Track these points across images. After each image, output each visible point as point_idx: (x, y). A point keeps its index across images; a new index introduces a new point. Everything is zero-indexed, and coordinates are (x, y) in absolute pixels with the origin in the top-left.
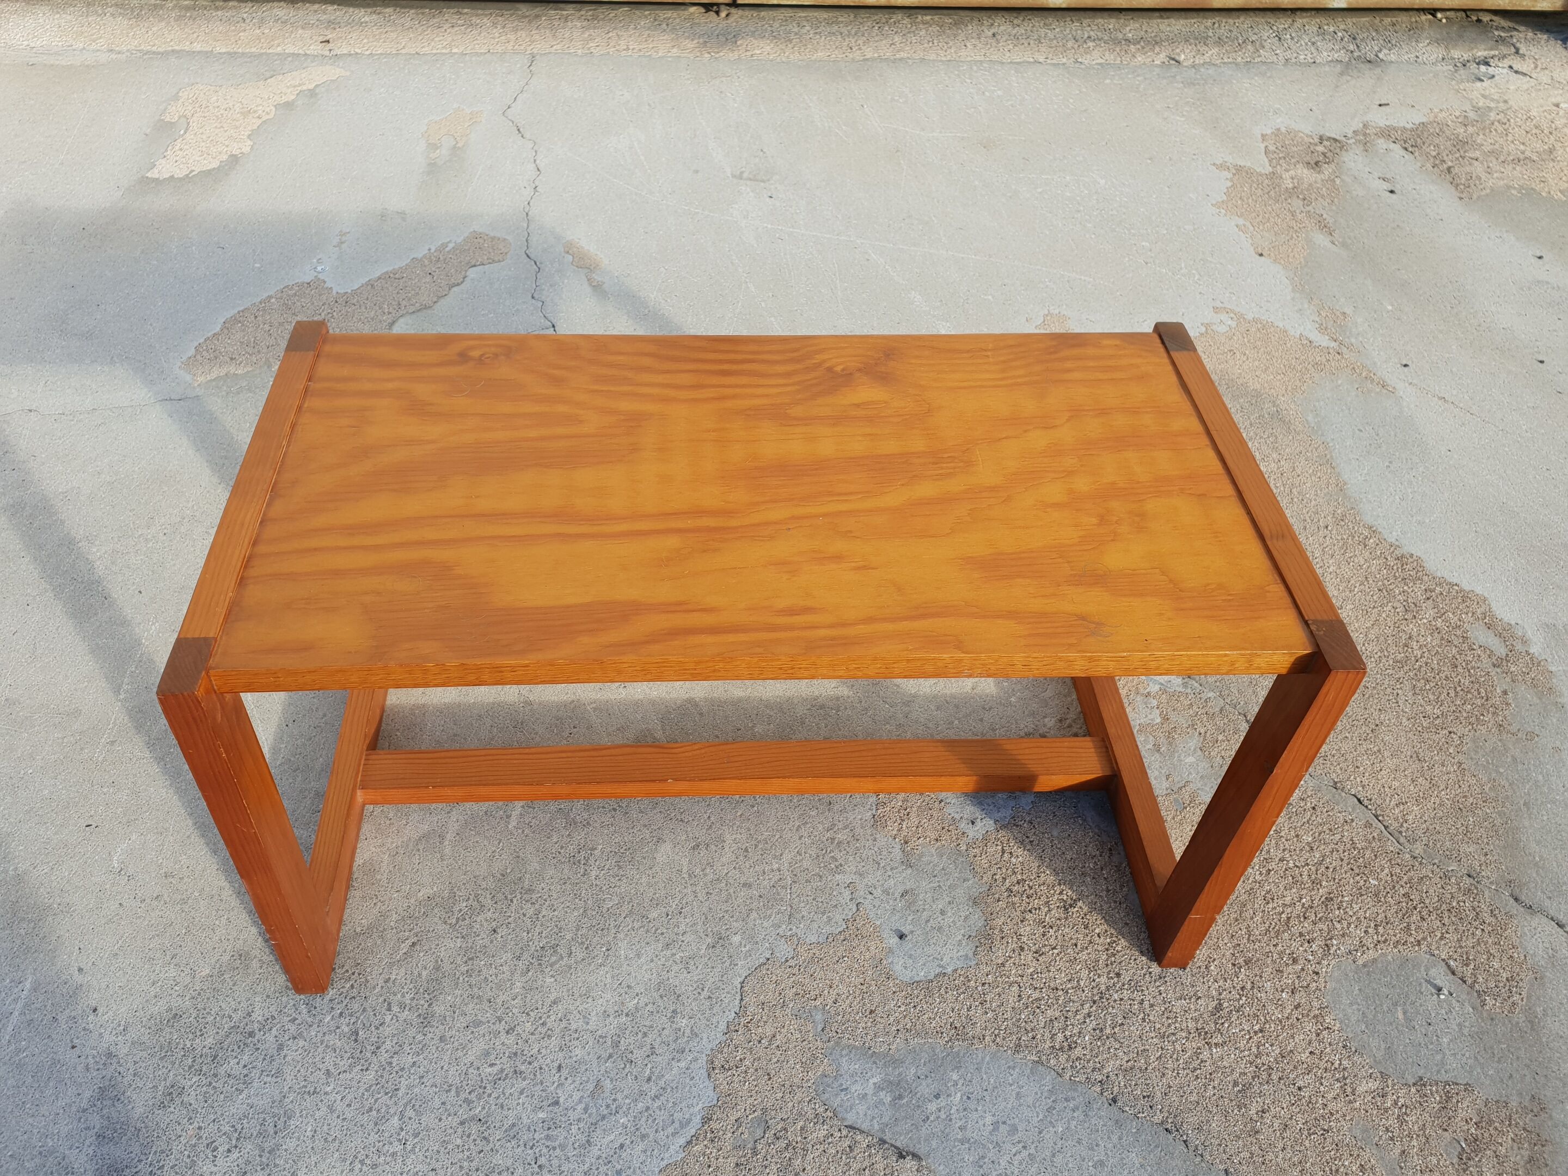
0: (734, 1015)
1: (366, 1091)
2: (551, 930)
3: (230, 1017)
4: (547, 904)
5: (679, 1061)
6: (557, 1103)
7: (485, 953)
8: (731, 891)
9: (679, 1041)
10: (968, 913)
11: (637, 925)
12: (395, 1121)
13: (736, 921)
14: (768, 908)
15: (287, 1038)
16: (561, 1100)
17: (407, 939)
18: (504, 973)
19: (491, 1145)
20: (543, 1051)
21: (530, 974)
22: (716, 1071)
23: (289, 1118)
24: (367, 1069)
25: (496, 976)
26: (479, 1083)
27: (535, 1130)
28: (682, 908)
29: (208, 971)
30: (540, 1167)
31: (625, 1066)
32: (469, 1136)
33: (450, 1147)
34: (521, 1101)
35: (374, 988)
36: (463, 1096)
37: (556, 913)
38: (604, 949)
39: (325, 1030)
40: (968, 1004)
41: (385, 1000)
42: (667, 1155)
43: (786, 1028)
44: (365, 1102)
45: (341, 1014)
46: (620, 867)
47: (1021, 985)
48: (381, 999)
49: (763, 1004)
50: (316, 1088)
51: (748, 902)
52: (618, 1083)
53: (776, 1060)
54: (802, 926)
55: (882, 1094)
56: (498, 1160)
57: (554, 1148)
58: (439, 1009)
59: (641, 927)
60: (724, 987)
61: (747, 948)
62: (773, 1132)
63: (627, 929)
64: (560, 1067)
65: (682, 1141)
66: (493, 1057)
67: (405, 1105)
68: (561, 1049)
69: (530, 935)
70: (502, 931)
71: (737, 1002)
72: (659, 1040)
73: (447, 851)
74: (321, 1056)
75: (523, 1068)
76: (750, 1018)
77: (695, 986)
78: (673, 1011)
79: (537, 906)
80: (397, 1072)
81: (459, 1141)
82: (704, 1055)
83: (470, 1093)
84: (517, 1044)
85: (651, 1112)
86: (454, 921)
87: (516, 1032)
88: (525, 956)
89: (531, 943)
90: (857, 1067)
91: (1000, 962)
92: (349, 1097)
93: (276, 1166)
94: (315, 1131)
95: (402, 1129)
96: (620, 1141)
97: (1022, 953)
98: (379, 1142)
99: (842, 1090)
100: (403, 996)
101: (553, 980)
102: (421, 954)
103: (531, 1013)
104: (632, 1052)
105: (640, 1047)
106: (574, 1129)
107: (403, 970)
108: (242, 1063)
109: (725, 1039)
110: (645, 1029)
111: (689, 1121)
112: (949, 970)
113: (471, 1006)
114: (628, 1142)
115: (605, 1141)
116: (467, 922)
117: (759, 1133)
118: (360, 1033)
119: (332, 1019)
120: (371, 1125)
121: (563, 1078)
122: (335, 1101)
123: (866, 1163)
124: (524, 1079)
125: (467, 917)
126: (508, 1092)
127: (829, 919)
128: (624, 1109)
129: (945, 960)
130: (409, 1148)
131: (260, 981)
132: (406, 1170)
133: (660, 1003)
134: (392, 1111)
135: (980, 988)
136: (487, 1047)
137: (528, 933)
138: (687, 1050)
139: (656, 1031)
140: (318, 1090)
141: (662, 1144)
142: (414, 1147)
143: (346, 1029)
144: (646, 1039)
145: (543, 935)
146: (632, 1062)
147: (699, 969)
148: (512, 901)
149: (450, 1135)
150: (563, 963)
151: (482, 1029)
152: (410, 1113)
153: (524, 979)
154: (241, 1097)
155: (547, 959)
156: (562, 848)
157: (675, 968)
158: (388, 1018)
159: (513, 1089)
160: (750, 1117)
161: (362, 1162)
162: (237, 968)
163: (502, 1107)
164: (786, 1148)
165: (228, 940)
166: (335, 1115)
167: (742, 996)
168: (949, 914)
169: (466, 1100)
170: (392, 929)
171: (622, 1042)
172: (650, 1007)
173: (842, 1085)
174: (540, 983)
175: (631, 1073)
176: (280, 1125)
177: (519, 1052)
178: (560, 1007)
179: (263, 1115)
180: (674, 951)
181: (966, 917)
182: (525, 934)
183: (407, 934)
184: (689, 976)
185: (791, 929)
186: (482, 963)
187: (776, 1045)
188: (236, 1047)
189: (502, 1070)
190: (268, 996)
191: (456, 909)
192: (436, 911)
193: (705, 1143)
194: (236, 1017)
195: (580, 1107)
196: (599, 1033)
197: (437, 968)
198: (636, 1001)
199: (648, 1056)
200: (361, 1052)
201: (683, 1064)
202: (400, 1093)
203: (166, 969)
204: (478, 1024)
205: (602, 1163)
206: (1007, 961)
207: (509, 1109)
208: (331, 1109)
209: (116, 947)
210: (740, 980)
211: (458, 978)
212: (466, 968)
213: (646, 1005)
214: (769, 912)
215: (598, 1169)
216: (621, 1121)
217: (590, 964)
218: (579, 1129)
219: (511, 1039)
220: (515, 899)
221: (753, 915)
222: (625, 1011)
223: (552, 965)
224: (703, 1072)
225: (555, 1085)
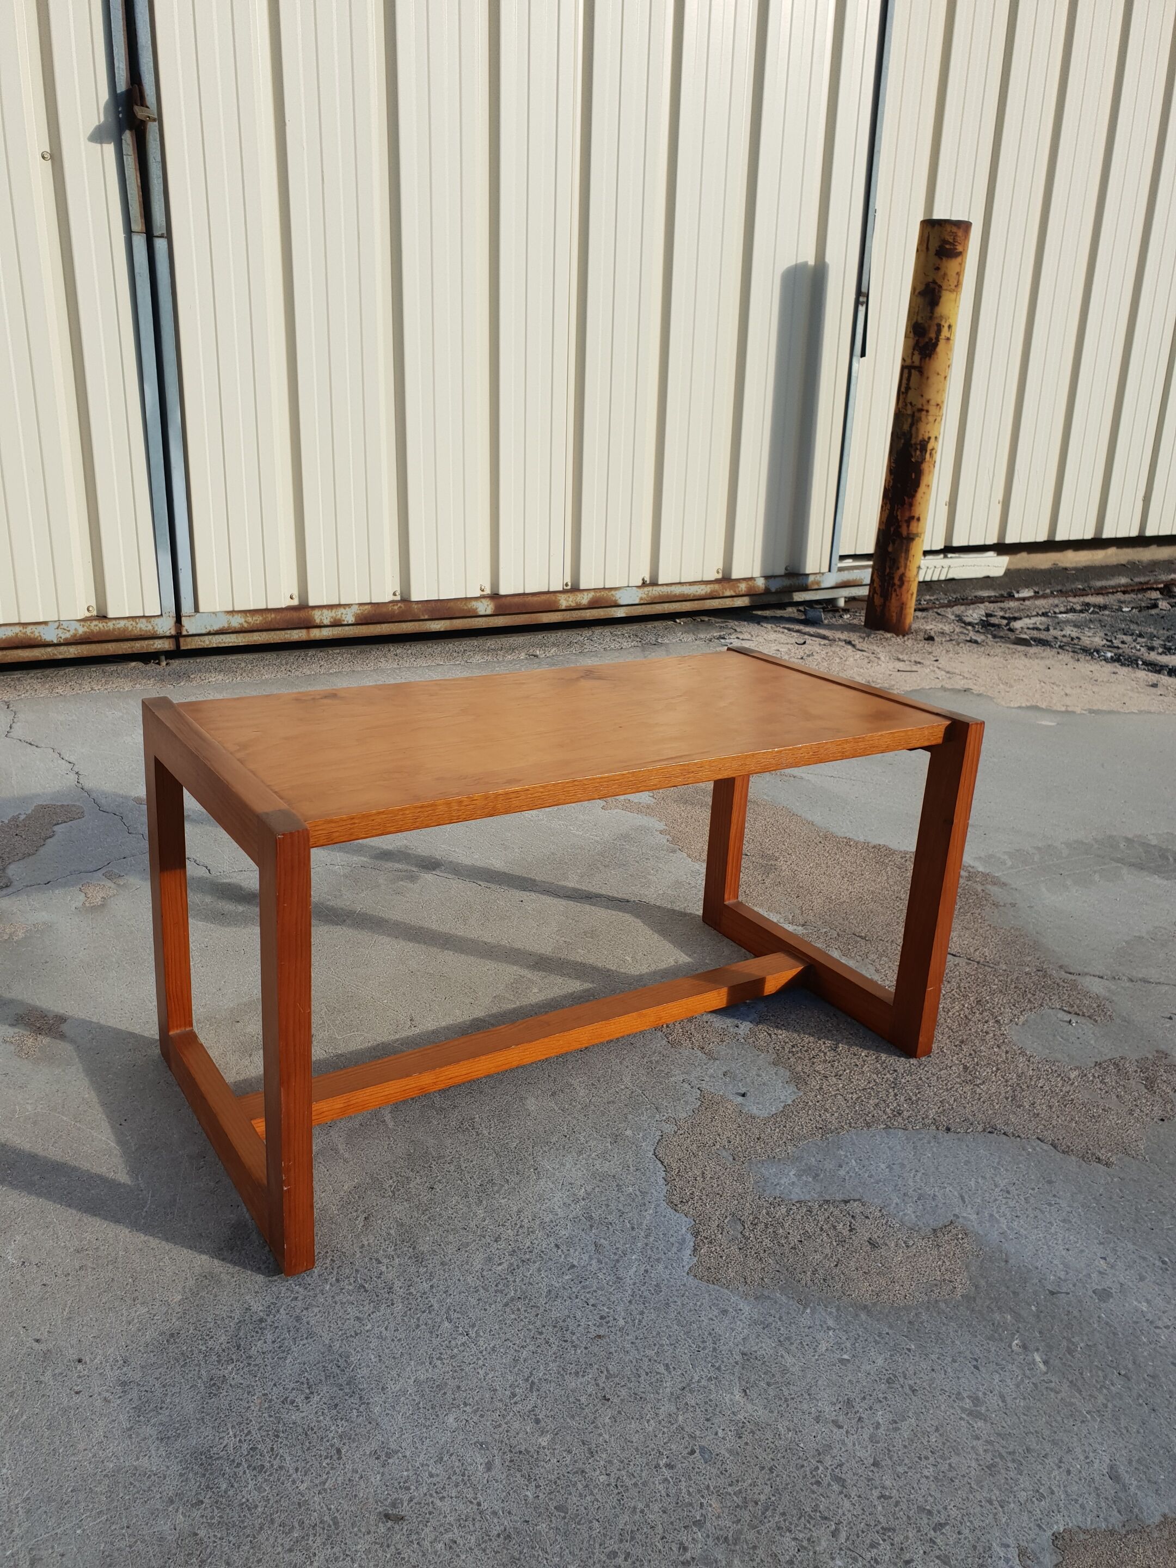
0: (664, 1173)
1: (403, 1316)
2: (479, 1173)
3: (230, 1317)
4: (462, 1159)
5: (646, 1211)
6: (573, 1266)
7: (435, 1203)
8: (602, 1109)
9: (636, 1200)
10: (775, 1071)
11: (546, 1149)
12: (446, 1325)
13: (620, 1124)
14: (637, 1110)
15: (298, 1311)
16: (575, 1263)
17: (357, 1217)
18: (461, 1209)
20: (535, 1242)
21: (484, 1202)
22: (679, 1206)
23: (348, 1357)
24: (393, 1304)
25: (457, 1213)
26: (499, 1277)
27: (570, 1287)
28: (573, 1129)
29: (180, 1297)
30: (593, 1305)
31: (608, 1227)
32: (518, 1310)
34: (543, 1275)
35: (354, 1255)
37: (474, 1163)
38: (532, 1170)
39: (331, 1294)
40: (817, 1114)
41: (371, 1259)
42: (685, 1264)
43: (707, 1167)
44: (409, 1323)
45: (337, 1280)
46: (504, 1123)
47: (841, 1094)
48: (367, 1259)
49: (680, 1160)
50: (355, 1331)
51: (620, 1111)
52: (611, 1238)
53: (716, 1185)
54: (670, 1111)
55: (804, 1177)
56: (555, 1314)
57: (595, 1291)
58: (424, 1248)
59: (550, 1149)
60: (643, 1160)
61: (641, 1135)
62: (749, 1223)
63: (540, 1153)
64: (557, 1246)
65: (689, 1252)
66: (497, 1259)
67: (447, 1313)
68: (549, 1236)
69: (464, 1181)
70: (438, 1187)
71: (660, 1165)
72: (620, 1205)
73: (346, 1156)
74: (342, 1311)
75: (527, 1256)
76: (677, 1170)
77: (621, 1167)
78: (617, 1186)
79: (455, 1163)
80: (421, 1297)
81: (513, 1316)
82: (662, 1201)
83: (496, 1286)
84: (510, 1245)
85: (651, 1245)
86: (390, 1194)
87: (503, 1239)
88: (470, 1194)
89: (469, 1186)
90: (774, 1170)
91: (817, 1087)
92: (391, 1325)
93: (362, 1390)
94: (379, 1356)
95: (457, 1327)
96: (643, 1269)
97: (828, 1079)
98: (443, 1341)
99: (776, 1185)
100: (385, 1251)
101: (506, 1200)
102: (380, 1222)
103: (506, 1224)
104: (606, 1218)
105: (610, 1213)
106: (601, 1276)
107: (371, 1236)
108: (269, 1340)
109: (669, 1187)
110: (605, 1203)
111: (684, 1240)
112: (790, 1102)
113: (451, 1237)
114: (648, 1267)
115: (630, 1274)
116: (402, 1190)
117: (740, 1228)
118: (366, 1285)
119: (332, 1285)
120: (427, 1334)
121: (565, 1251)
122: (381, 1332)
123: (827, 1215)
124: (535, 1262)
125: (400, 1188)
126: (528, 1274)
127: (686, 1102)
128: (629, 1250)
129: (782, 1098)
130: (473, 1335)
131: (240, 1286)
132: (482, 1348)
133: (603, 1184)
134: (438, 1320)
135: (817, 1104)
136: (486, 1255)
137: (461, 1180)
138: (647, 1203)
139: (614, 1201)
140: (358, 1332)
141: (675, 1258)
142: (477, 1333)
143: (351, 1287)
144: (610, 1208)
145: (475, 1177)
146: (611, 1223)
147: (615, 1157)
148: (430, 1167)
149: (502, 1315)
150: (507, 1188)
151: (473, 1247)
152: (455, 1315)
153: (481, 1207)
154: (287, 1361)
155: (491, 1190)
156: (446, 1125)
157: (597, 1162)
158: (383, 1268)
159: (531, 1271)
160: (726, 1221)
161: (440, 1359)
162: (209, 1285)
163: (531, 1284)
164: (767, 1227)
165: (183, 1271)
166: (389, 1340)
167: (660, 1160)
168: (764, 1075)
169: (499, 1291)
171: (593, 1215)
172: (597, 1189)
173: (773, 1183)
174: (497, 1205)
175: (616, 1230)
176: (342, 1363)
177: (516, 1249)
178: (526, 1213)
179: (321, 1364)
180: (588, 1153)
181: (776, 1073)
182: (459, 1182)
183: (355, 1214)
184: (612, 1163)
185: (664, 1116)
186: (438, 1209)
187: (709, 1177)
189: (512, 1264)
190: (257, 1292)
191: (386, 1186)
193: (707, 1246)
194: (236, 1315)
195: (594, 1262)
196: (571, 1216)
197: (400, 1225)
198: (583, 1190)
199: (621, 1216)
200: (377, 1296)
201: (651, 1211)
203: (134, 1309)
204: (466, 1245)
205: (640, 1285)
206: (822, 1085)
207: (537, 1283)
208: (380, 1337)
210: (652, 1152)
211: (425, 1225)
212: (426, 1217)
213: (593, 1189)
214: (640, 1112)
215: (640, 1290)
216: (633, 1257)
217: (528, 1182)
218: (604, 1273)
219: (502, 1244)
220: (432, 1166)
221: (630, 1117)
222: (580, 1198)
223: (497, 1192)
224: (670, 1210)
225: (563, 1256)
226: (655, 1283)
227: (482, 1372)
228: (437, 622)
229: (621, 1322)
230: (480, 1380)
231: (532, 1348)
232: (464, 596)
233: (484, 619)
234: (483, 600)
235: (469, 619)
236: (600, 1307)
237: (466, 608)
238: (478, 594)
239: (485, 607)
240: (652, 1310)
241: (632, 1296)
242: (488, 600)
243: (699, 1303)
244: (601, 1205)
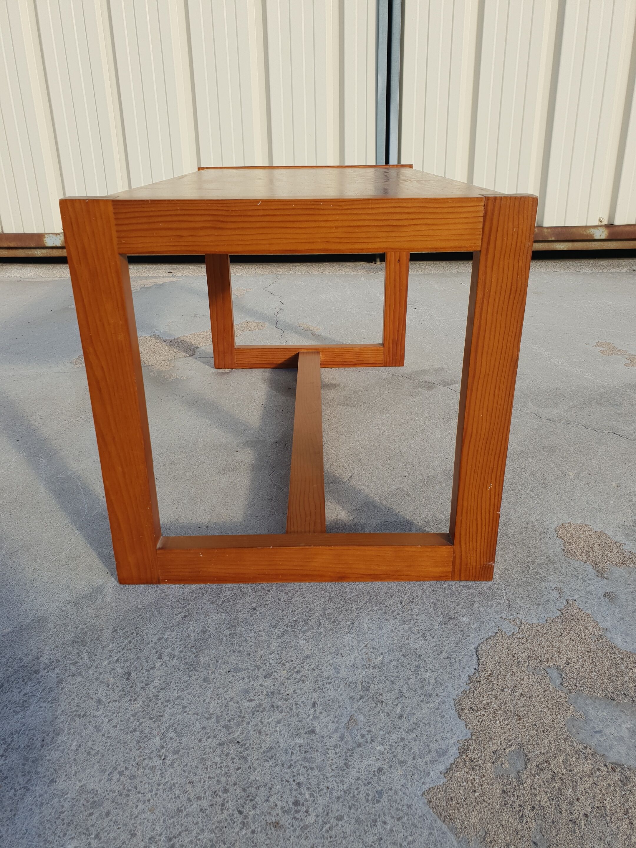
0: (473, 670)
1: (133, 716)
2: (303, 610)
3: (21, 659)
4: (298, 593)
5: (427, 703)
6: (313, 732)
7: (246, 623)
8: (454, 590)
9: (426, 688)
11: (376, 608)
12: (157, 741)
13: (462, 608)
14: (488, 601)
15: (67, 675)
16: (317, 729)
17: (180, 613)
18: (262, 636)
19: (249, 763)
20: (299, 692)
21: (285, 637)
22: (466, 711)
23: (58, 735)
24: (135, 700)
25: (256, 638)
26: (239, 713)
27: (292, 753)
28: (413, 599)
29: (10, 630)
30: (298, 784)
31: (377, 705)
32: (227, 755)
33: (208, 763)
34: (278, 729)
35: (149, 643)
36: (222, 723)
37: (306, 599)
38: (349, 623)
39: (102, 670)
41: (157, 652)
42: (428, 780)
43: (525, 681)
44: (130, 725)
45: (117, 660)
48: (154, 651)
49: (499, 663)
50: (86, 712)
51: (470, 597)
52: (371, 718)
53: (522, 704)
54: (521, 612)
56: (255, 776)
57: (312, 769)
58: (204, 659)
59: (379, 610)
60: (460, 651)
61: (476, 625)
62: (534, 764)
63: (368, 610)
64: (314, 705)
65: (442, 768)
66: (251, 694)
67: (168, 729)
68: (315, 690)
69: (284, 612)
70: (261, 610)
71: (475, 661)
72: (406, 687)
74: (95, 689)
75: (280, 703)
76: (489, 673)
77: (433, 649)
78: (416, 666)
79: (290, 595)
80: (162, 703)
81: (217, 759)
82: (451, 699)
83: (229, 721)
84: (274, 685)
85: (406, 742)
86: (220, 602)
87: (273, 677)
88: (280, 625)
89: (285, 618)
90: (605, 714)
92: (116, 720)
93: (37, 773)
94: (80, 746)
95: (163, 747)
96: (379, 764)
98: (140, 757)
99: (596, 732)
100: (173, 649)
101: (305, 642)
102: (192, 623)
103: (287, 664)
105: (390, 691)
106: (331, 753)
107: (175, 632)
108: (24, 692)
109: (469, 687)
110: (392, 679)
111: (446, 751)
113: (232, 658)
114: (386, 767)
115: (362, 766)
116: (231, 603)
117: (520, 764)
118: (133, 674)
119: (109, 663)
120: (134, 742)
122: (102, 723)
124: (281, 712)
125: (231, 600)
126: (265, 721)
127: (545, 609)
128: (379, 738)
130: (168, 762)
131: (52, 636)
132: (164, 781)
133: (403, 660)
134: (155, 732)
136: (246, 687)
137: (283, 611)
138: (434, 695)
139: (402, 680)
140: (88, 714)
141: (422, 769)
142: (173, 762)
143: (120, 671)
144: (394, 685)
145: (296, 612)
147: (435, 638)
148: (269, 591)
149: (209, 754)
150: (314, 631)
151: (242, 674)
152: (171, 734)
153: (279, 641)
154: (16, 717)
155: (300, 628)
157: (413, 637)
158: (158, 664)
159: (271, 719)
160: (507, 750)
161: (121, 773)
162: (35, 628)
163: (260, 733)
164: (553, 778)
165: (32, 610)
166: (101, 734)
167: (478, 657)
169: (227, 727)
170: (168, 606)
171: (372, 686)
172: (395, 663)
173: (594, 728)
174: (293, 643)
175: (383, 711)
176: (48, 740)
177: (276, 692)
178: (312, 660)
179: (33, 732)
180: (411, 626)
182: (280, 611)
184: (427, 643)
185: (512, 615)
186: (243, 629)
187: (519, 693)
188: (21, 680)
189: (260, 705)
190: (57, 647)
191: (222, 595)
192: (206, 596)
193: (466, 770)
194: (25, 660)
195: (336, 736)
196: (350, 680)
197: (204, 632)
198: (381, 658)
199: (398, 698)
200: (131, 687)
201: (432, 706)
202: (164, 719)
204: (238, 670)
205: (362, 783)
207: (267, 735)
208: (98, 729)
210: (475, 646)
211: (222, 639)
212: (229, 632)
213: (391, 661)
214: (489, 603)
215: (357, 789)
216: (378, 748)
217: (337, 632)
218: (336, 753)
219: (268, 682)
220: (271, 591)
221: (477, 605)
222: (372, 665)
223: (304, 632)
224: (453, 712)
225: (311, 717)
226: (380, 788)
227: (141, 806)
228: (562, 244)
229: (311, 819)
230: (131, 815)
231: (205, 804)
232: (585, 225)
233: (600, 243)
234: (599, 228)
235: (588, 243)
236: (303, 790)
237: (585, 233)
238: (597, 223)
239: (601, 234)
240: (353, 821)
241: (345, 792)
242: (604, 228)
243: (410, 838)
244: (387, 679)
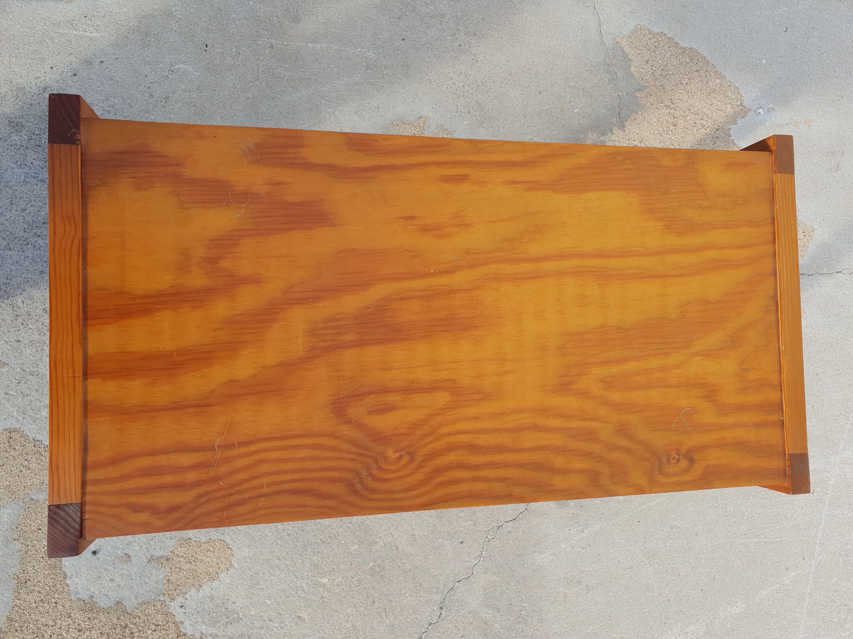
1: (11, 232)
5: (18, 411)
9: (31, 411)
10: (111, 597)
20: (31, 331)
22: (8, 434)
24: (25, 231)
26: (11, 295)
31: (17, 380)
40: (42, 592)
43: (34, 476)
47: (54, 627)
50: (15, 204)
52: (6, 376)
53: (13, 470)
64: (19, 341)
66: (28, 302)
72: (33, 399)
75: (20, 320)
80: (22, 248)
82: (20, 426)
83: (5, 291)
84: (36, 316)
87: (44, 314)
90: (5, 519)
91: (72, 615)
97: (77, 630)
104: (25, 383)
105: (29, 388)
108: (34, 162)
109: (30, 439)
110: (41, 391)
112: (68, 581)
121: (11, 343)
122: (5, 216)
124: (12, 321)
126: (4, 312)
129: (76, 579)
135: (53, 600)
136: (35, 298)
138: (25, 416)
139: (39, 397)
144: (34, 391)
146: (19, 383)
154: (12, 164)
159: (6, 315)
168: (110, 585)
175: (11, 383)
177: (31, 317)
181: (107, 596)
187: (23, 470)
196: (40, 363)
199: (22, 393)
200: (36, 227)
201: (15, 414)
203: (100, 109)
206: (72, 620)
209: (117, 78)
224: (9, 426)
225: (7, 339)
244: (40, 388)
